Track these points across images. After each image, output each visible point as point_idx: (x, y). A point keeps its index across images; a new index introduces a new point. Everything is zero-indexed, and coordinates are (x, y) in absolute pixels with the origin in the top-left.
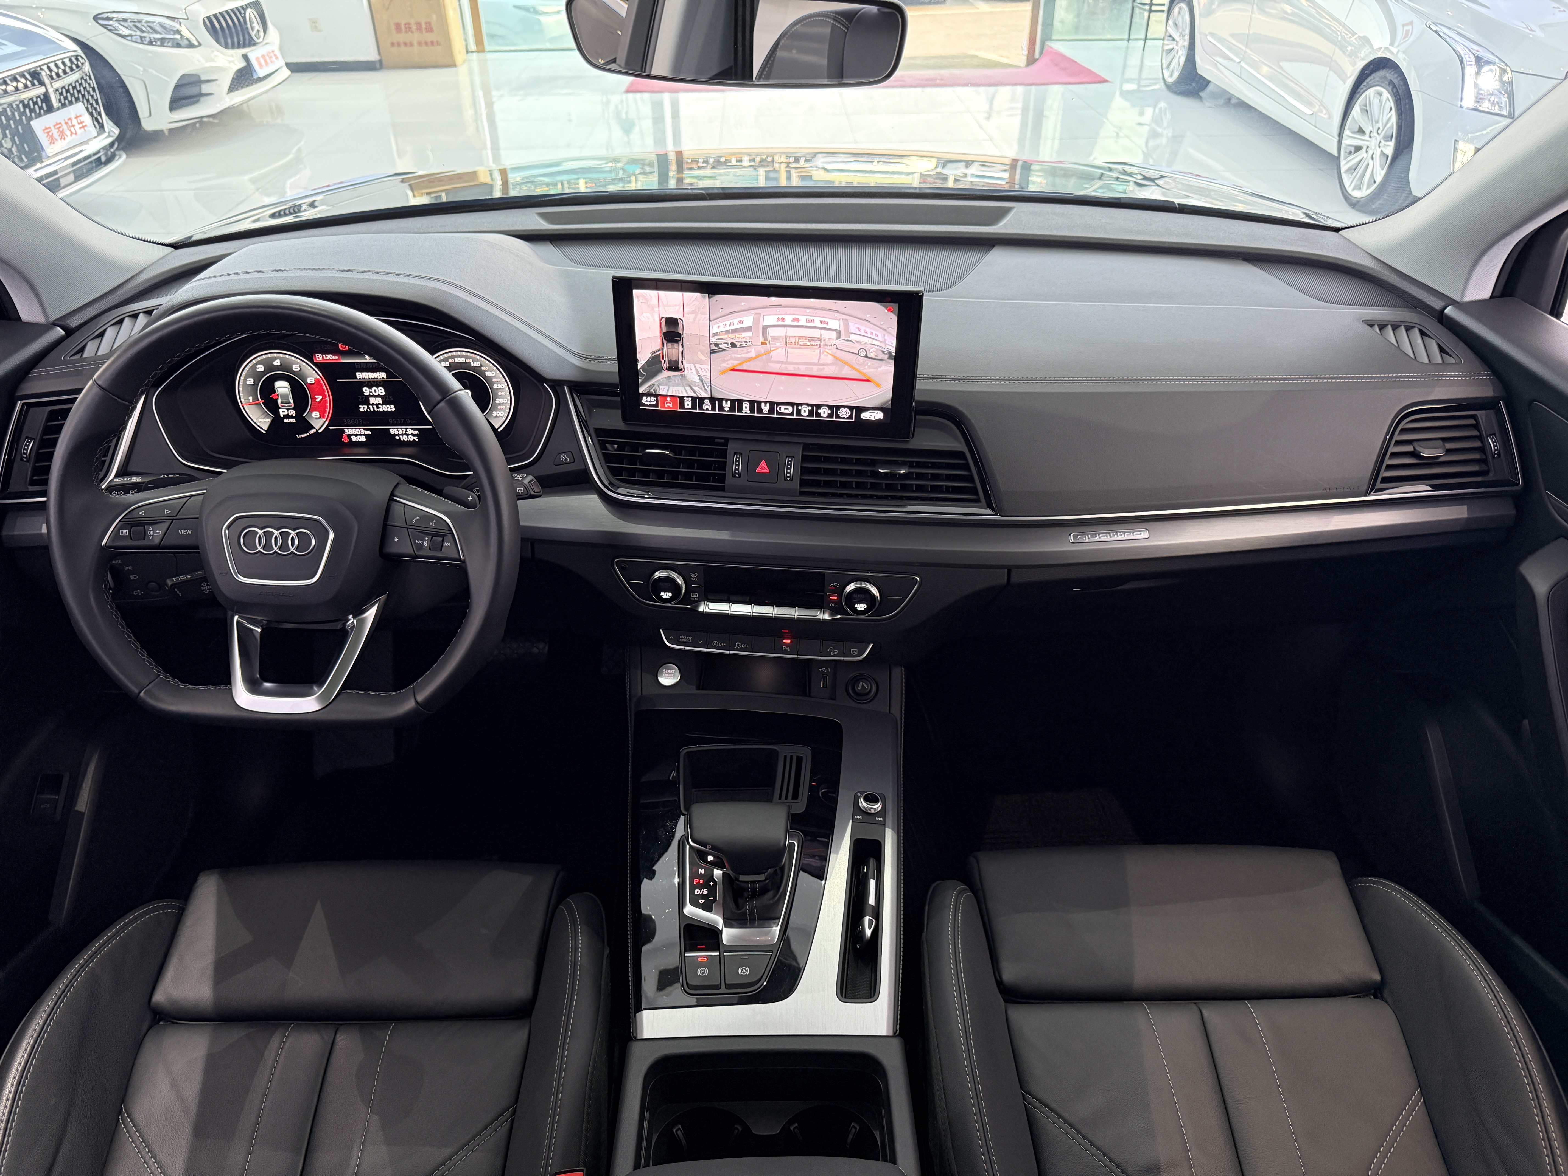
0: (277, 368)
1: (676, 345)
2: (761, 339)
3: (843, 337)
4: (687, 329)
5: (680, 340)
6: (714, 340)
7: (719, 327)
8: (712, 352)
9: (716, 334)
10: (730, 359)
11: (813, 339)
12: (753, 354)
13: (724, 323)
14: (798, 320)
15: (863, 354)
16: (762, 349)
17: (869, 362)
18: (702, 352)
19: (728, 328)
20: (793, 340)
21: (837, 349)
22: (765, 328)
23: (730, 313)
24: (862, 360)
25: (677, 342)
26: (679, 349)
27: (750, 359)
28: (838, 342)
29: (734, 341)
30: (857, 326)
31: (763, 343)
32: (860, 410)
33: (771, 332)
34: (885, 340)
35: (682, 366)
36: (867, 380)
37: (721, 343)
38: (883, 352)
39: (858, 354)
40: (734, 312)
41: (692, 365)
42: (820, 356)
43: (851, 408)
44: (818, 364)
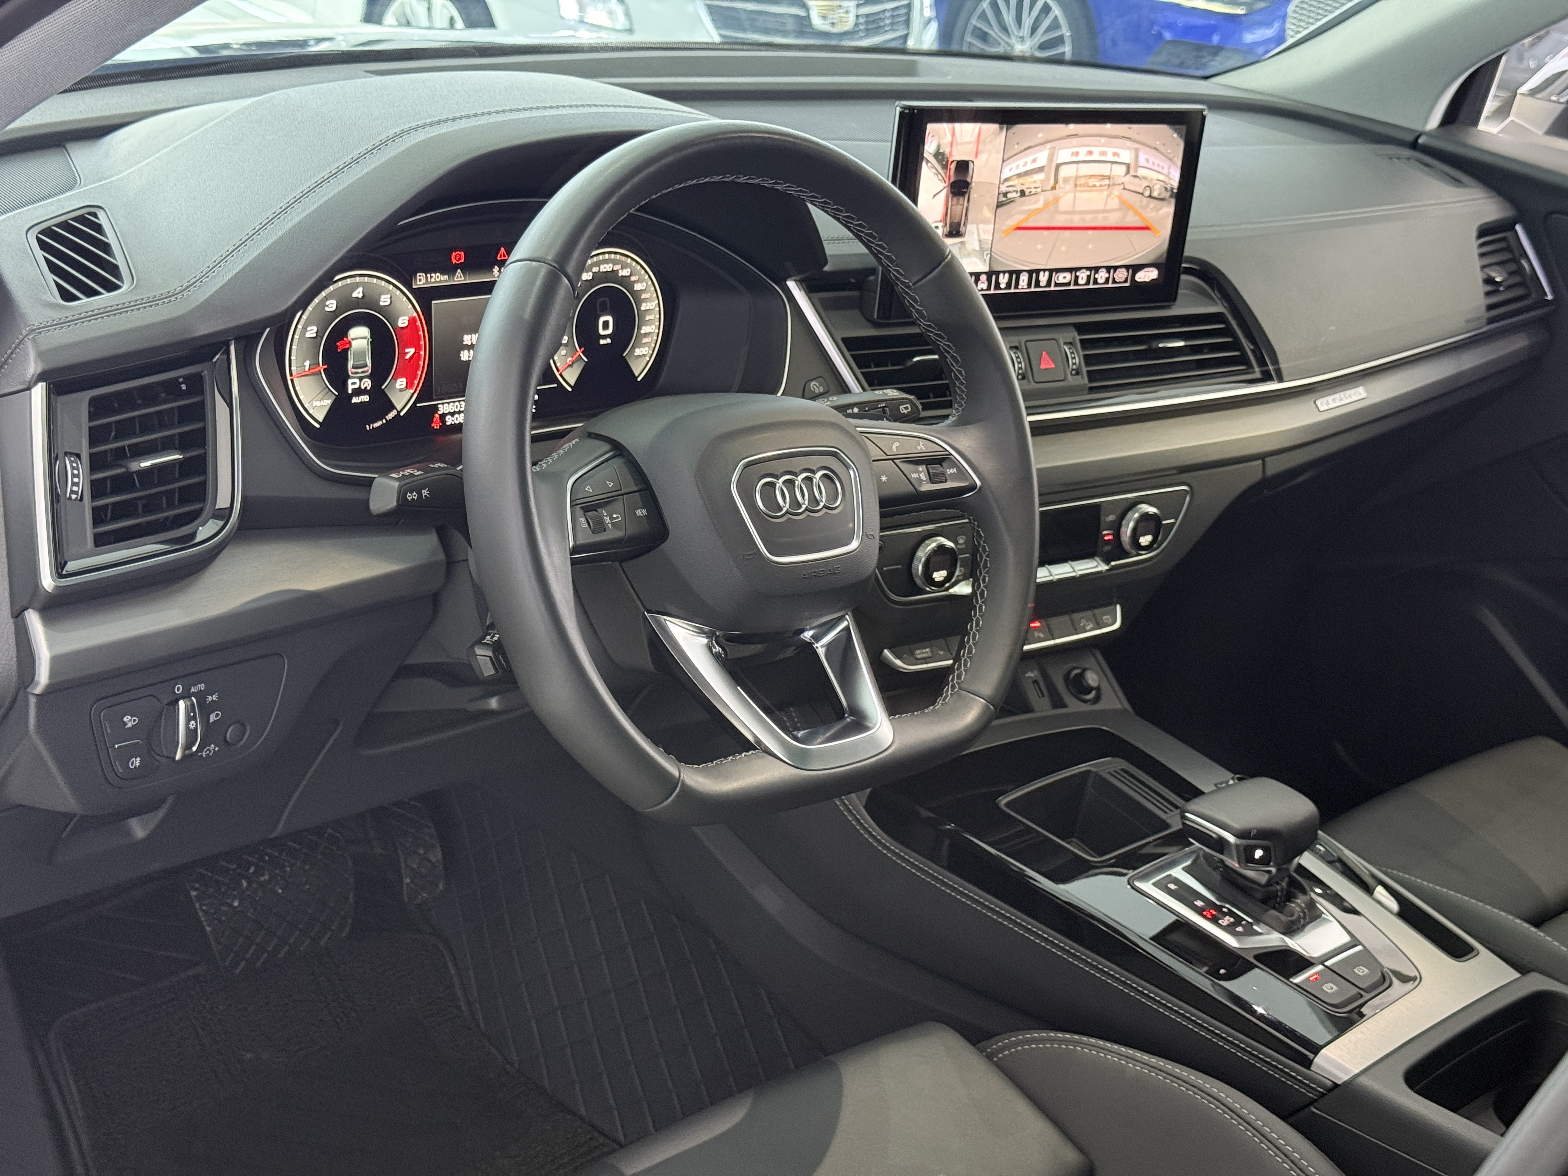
0: (358, 303)
1: (961, 199)
2: (1052, 182)
3: (1132, 173)
4: (978, 176)
5: (966, 192)
6: (1004, 189)
7: (1011, 170)
8: (1000, 205)
9: (1007, 180)
10: (1015, 215)
11: (1103, 177)
12: (1040, 205)
13: (1016, 163)
14: (1090, 153)
15: (1147, 193)
16: (1050, 195)
17: (1153, 204)
18: (988, 205)
19: (1022, 170)
20: (1082, 181)
21: (1124, 189)
22: (1058, 166)
23: (1025, 149)
24: (1145, 200)
25: (963, 194)
26: (963, 205)
27: (1038, 211)
28: (1128, 179)
29: (1024, 188)
30: (1146, 156)
31: (1054, 188)
32: (1136, 268)
33: (1064, 172)
34: (1169, 173)
35: (964, 229)
36: (1146, 228)
37: (1010, 192)
38: (1166, 189)
39: (1142, 194)
40: (1030, 147)
41: (975, 226)
42: (1107, 200)
43: (1127, 267)
44: (1104, 211)
